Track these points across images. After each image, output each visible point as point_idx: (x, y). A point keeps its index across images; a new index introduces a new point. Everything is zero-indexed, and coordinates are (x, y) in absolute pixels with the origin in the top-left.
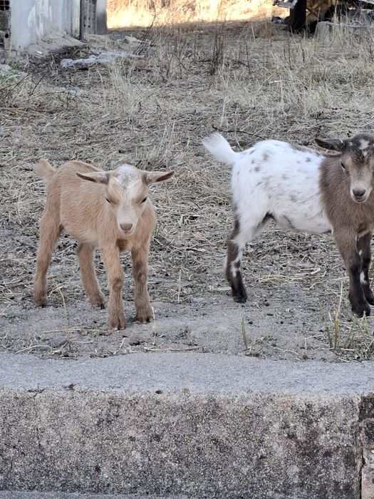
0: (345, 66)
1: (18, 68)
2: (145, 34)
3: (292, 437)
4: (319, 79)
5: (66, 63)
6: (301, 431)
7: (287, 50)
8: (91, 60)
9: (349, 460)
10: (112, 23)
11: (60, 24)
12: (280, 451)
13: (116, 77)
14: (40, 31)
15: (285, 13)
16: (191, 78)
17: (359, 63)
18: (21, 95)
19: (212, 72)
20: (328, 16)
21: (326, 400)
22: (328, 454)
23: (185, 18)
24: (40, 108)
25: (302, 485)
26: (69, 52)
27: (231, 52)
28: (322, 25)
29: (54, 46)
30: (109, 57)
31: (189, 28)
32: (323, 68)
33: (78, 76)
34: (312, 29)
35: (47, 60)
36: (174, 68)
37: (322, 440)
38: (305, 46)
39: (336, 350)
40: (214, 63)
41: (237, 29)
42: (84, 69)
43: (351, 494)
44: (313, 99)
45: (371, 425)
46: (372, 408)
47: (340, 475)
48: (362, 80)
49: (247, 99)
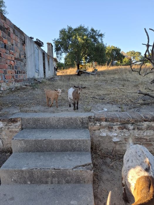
0: (84, 79)
1: (46, 80)
2: (61, 76)
3: (80, 121)
4: (81, 81)
5: (52, 79)
6: (81, 121)
7: (77, 77)
9: (87, 124)
10: (57, 75)
11: (51, 75)
12: (79, 123)
13: (58, 81)
14: (49, 76)
15: (77, 73)
16: (67, 81)
17: (86, 79)
18: (47, 83)
20: (82, 74)
21: (84, 117)
22: (85, 123)
23: (66, 74)
24: (49, 84)
25: (82, 127)
26: (52, 78)
27: (71, 78)
28: (81, 75)
30: (57, 78)
32: (81, 79)
34: (80, 75)
35: (50, 79)
36: (65, 80)
37: (84, 122)
38: (79, 77)
39: (85, 111)
40: (69, 79)
41: (72, 75)
42: (54, 80)
43: (87, 128)
44: (81, 83)
45: (90, 120)
46: (90, 118)
47: (86, 126)
48: (86, 81)
49: (73, 83)
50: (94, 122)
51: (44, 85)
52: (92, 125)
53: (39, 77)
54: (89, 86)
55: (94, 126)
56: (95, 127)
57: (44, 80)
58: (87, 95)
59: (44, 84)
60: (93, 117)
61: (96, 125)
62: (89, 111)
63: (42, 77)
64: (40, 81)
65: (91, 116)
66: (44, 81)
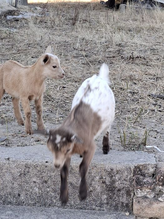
0: (131, 24)
2: (44, 6)
3: (104, 182)
4: (120, 29)
5: (9, 17)
6: (108, 180)
7: (107, 16)
8: (20, 16)
9: (128, 193)
12: (99, 189)
13: (31, 24)
16: (65, 26)
17: (137, 23)
19: (74, 24)
20: (125, 2)
21: (119, 167)
22: (119, 190)
25: (107, 203)
26: (10, 13)
27: (82, 15)
28: (122, 6)
29: (4, 10)
30: (28, 15)
31: (64, 4)
32: (122, 24)
33: (14, 23)
34: (118, 7)
36: (57, 22)
37: (117, 184)
38: (114, 14)
39: (124, 146)
40: (74, 21)
41: (85, 6)
42: (17, 20)
43: (129, 208)
44: (117, 38)
45: (138, 178)
46: (139, 171)
47: (124, 200)
48: (139, 30)
49: (88, 37)
50: (153, 190)
52: (145, 197)
54: (149, 52)
55: (151, 204)
56: (155, 205)
58: (136, 87)
60: (152, 170)
61: (160, 199)
62: (140, 146)
65: (145, 166)
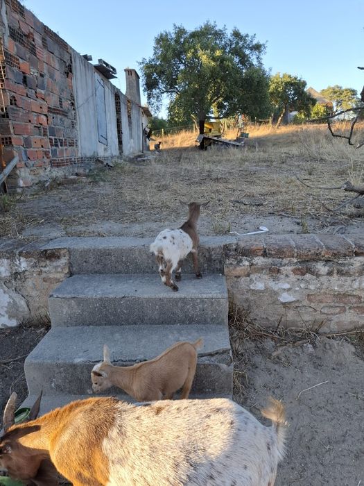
0: (215, 158)
1: (125, 161)
3: (205, 256)
4: (208, 162)
5: (139, 159)
6: (207, 255)
7: (200, 155)
8: (146, 158)
9: (220, 262)
10: (151, 148)
11: (137, 149)
12: (202, 260)
13: (153, 163)
14: (131, 151)
15: (199, 144)
16: (174, 163)
17: (219, 157)
18: (127, 168)
19: (179, 161)
20: (210, 145)
21: (214, 246)
22: (215, 261)
23: (172, 146)
24: (132, 171)
25: (208, 269)
26: (140, 156)
27: (184, 155)
28: (209, 147)
29: (136, 155)
30: (151, 157)
31: (173, 149)
32: (209, 159)
33: (142, 163)
34: (206, 149)
35: (133, 159)
36: (169, 160)
37: (213, 257)
38: (205, 153)
39: (216, 233)
40: (179, 159)
41: (186, 149)
42: (144, 161)
43: (221, 271)
44: (207, 167)
45: (226, 253)
46: (226, 248)
47: (218, 266)
48: (220, 162)
49: (189, 168)
50: (236, 259)
51: (119, 173)
52: (231, 264)
53: (108, 154)
54: (227, 175)
55: (235, 268)
56: (238, 268)
57: (119, 161)
58: (221, 197)
59: (119, 170)
60: (234, 247)
61: (241, 264)
62: (226, 232)
63: (114, 154)
64: (111, 165)
65: (230, 244)
66: (120, 164)
